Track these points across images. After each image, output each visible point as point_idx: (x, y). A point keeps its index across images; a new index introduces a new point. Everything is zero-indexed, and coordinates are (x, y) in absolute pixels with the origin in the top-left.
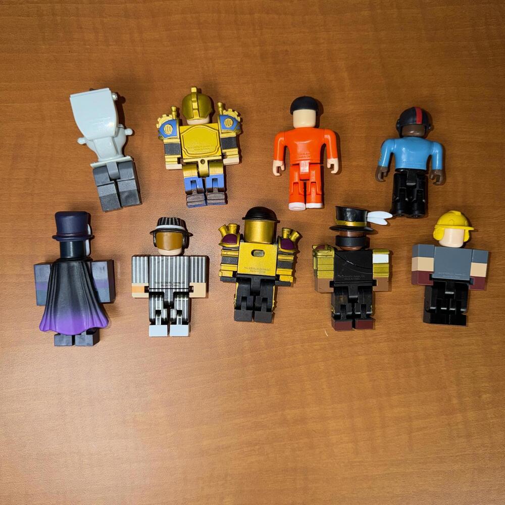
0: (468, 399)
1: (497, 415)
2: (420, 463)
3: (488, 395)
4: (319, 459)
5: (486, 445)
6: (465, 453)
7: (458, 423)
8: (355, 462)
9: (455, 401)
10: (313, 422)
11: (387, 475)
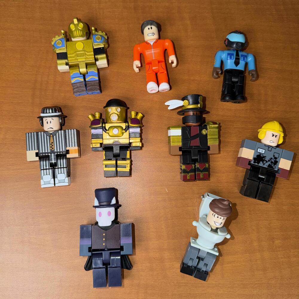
0: (265, 243)
1: (285, 256)
2: (229, 287)
3: (279, 241)
4: (156, 279)
5: (277, 277)
6: (262, 282)
7: (257, 260)
8: (182, 283)
9: (255, 244)
10: (154, 252)
11: (204, 294)
